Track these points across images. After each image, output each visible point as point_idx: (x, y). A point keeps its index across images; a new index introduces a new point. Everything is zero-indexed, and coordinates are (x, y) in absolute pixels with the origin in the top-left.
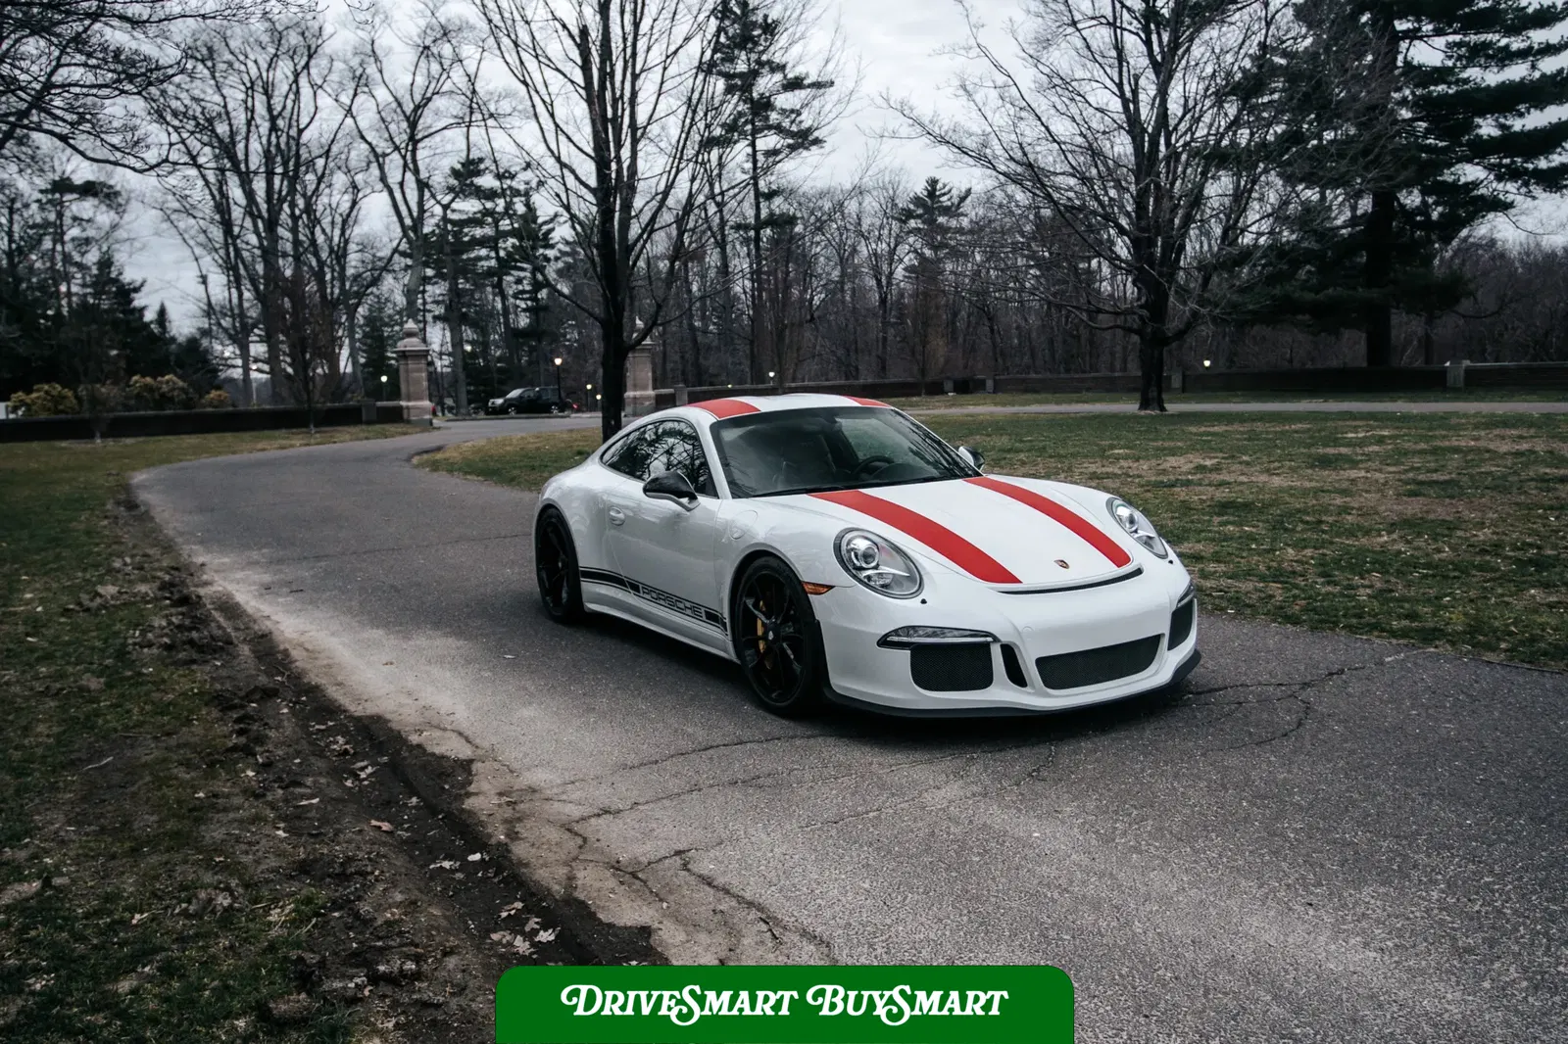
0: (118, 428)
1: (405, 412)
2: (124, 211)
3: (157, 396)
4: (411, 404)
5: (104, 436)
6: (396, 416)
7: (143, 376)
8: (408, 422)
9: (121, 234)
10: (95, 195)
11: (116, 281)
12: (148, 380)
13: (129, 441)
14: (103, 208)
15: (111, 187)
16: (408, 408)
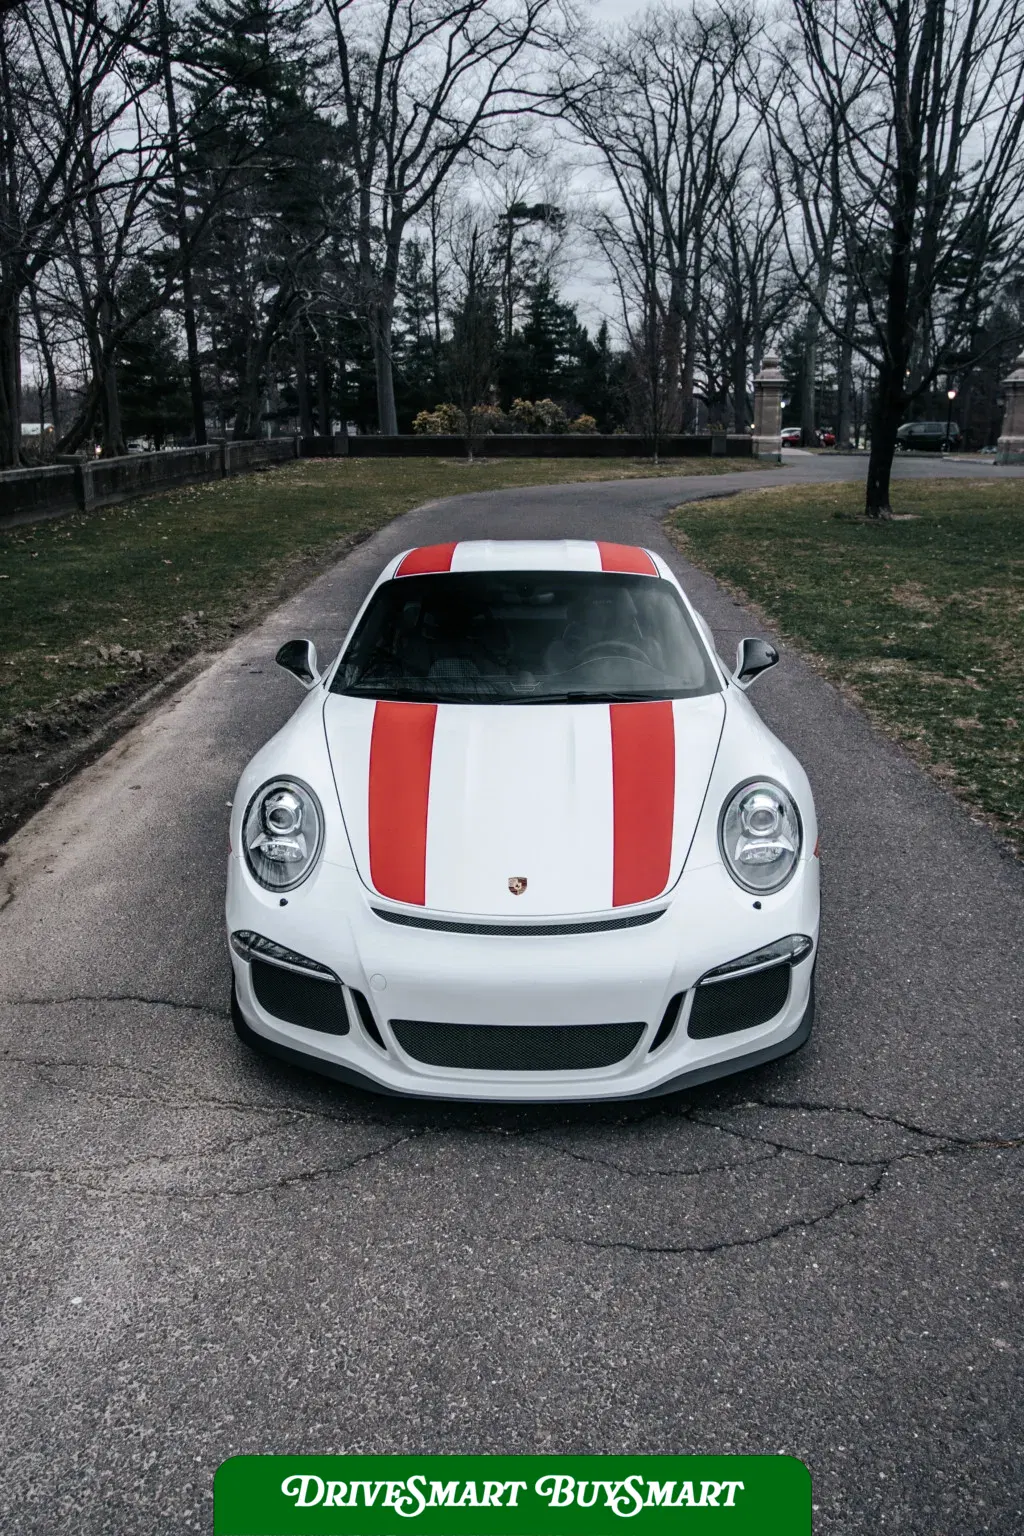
0: (492, 449)
1: (755, 445)
2: (566, 234)
3: (534, 419)
4: (761, 438)
5: (476, 455)
6: (744, 450)
7: (524, 400)
8: (756, 457)
9: (563, 255)
10: (542, 218)
11: (552, 302)
12: (528, 403)
13: (495, 461)
14: (548, 230)
15: (557, 209)
16: (757, 442)
